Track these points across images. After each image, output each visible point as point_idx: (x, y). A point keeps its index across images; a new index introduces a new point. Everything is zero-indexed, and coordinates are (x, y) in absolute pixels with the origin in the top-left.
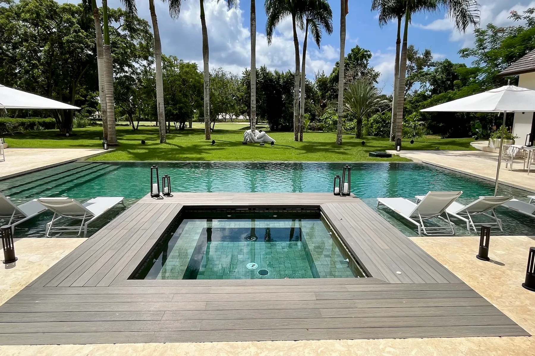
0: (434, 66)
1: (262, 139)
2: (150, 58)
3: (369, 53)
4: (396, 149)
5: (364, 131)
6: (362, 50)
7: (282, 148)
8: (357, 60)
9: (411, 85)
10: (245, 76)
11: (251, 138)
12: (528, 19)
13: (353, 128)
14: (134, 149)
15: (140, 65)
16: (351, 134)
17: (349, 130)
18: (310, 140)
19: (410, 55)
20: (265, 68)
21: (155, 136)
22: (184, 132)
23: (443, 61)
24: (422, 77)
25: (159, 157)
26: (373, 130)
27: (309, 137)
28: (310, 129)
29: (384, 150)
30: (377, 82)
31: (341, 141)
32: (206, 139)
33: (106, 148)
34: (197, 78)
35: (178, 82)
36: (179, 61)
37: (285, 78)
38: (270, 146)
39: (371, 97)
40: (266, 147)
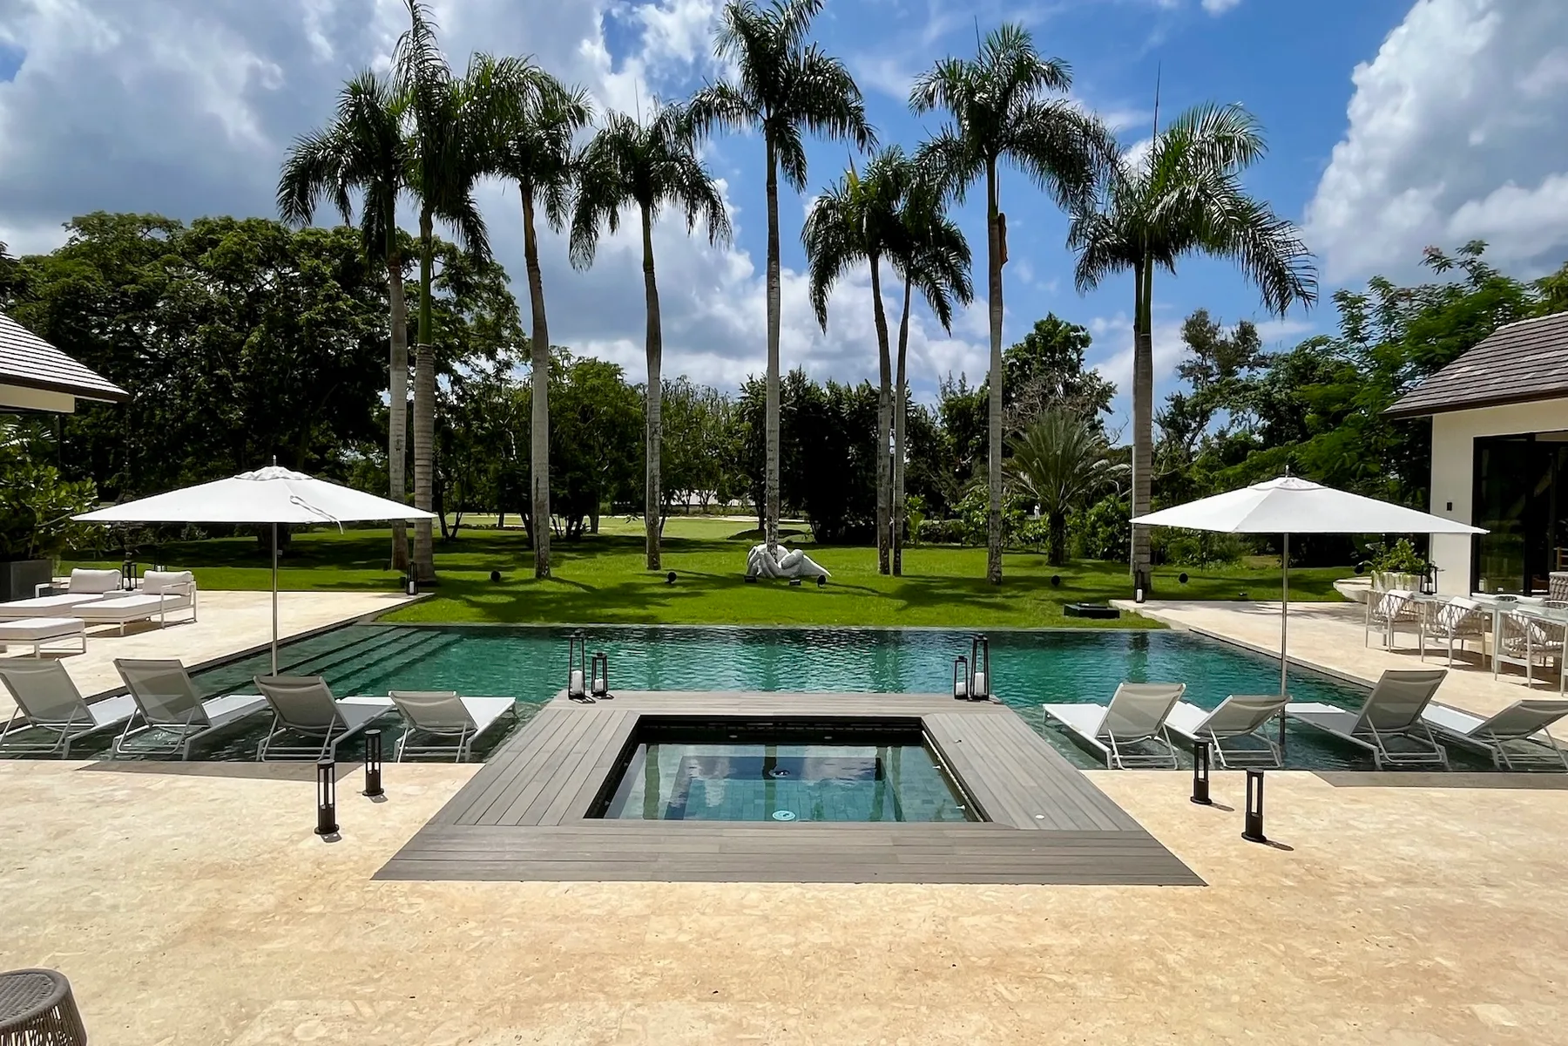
0: (1267, 366)
1: (795, 569)
2: (501, 354)
3: (1081, 333)
4: (1134, 598)
5: (1073, 546)
6: (1064, 324)
7: (847, 592)
8: (1053, 350)
9: (1205, 416)
10: (747, 395)
11: (765, 565)
12: (1470, 267)
13: (1044, 536)
14: (480, 593)
15: (473, 370)
16: (1038, 553)
17: (1032, 540)
18: (923, 570)
19: (1197, 337)
20: (800, 376)
21: (508, 558)
22: (580, 546)
23: (1290, 352)
24: (1233, 397)
25: (549, 616)
26: (1098, 543)
27: (920, 562)
28: (926, 538)
29: (1106, 599)
30: (1108, 410)
31: (998, 575)
32: (648, 569)
33: (412, 590)
34: (621, 404)
35: (570, 415)
36: (573, 361)
37: (855, 401)
38: (814, 586)
39: (1087, 453)
40: (805, 590)
